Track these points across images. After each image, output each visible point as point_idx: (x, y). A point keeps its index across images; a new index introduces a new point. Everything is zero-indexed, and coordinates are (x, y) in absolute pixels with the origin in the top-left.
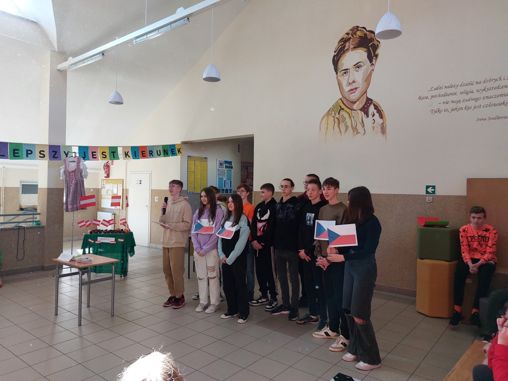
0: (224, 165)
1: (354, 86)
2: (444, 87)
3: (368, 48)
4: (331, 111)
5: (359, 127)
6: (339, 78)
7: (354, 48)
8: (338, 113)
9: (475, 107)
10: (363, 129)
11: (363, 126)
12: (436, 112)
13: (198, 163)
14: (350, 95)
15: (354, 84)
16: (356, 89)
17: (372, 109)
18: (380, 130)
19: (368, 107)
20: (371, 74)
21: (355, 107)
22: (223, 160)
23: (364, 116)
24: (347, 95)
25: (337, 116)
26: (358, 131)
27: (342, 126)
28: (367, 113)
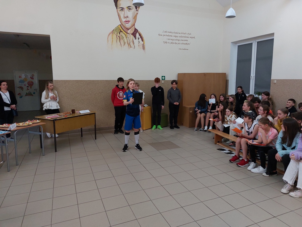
2: (168, 32)
4: (114, 31)
5: (132, 44)
6: (119, 12)
8: (119, 33)
9: (178, 44)
10: (133, 45)
11: (134, 44)
12: (165, 43)
15: (127, 18)
16: (129, 21)
17: (137, 35)
18: (142, 47)
19: (136, 33)
20: (136, 15)
21: (129, 32)
23: (134, 38)
25: (118, 35)
26: (131, 46)
27: (122, 41)
28: (135, 37)
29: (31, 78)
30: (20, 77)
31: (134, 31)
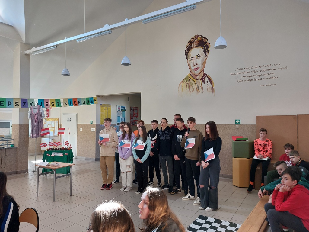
0: (121, 109)
1: (197, 67)
2: (243, 69)
3: (203, 46)
5: (200, 89)
6: (189, 62)
7: (196, 46)
9: (259, 79)
10: (202, 90)
11: (202, 88)
12: (239, 81)
13: (106, 108)
14: (194, 71)
15: (196, 65)
16: (198, 68)
17: (206, 79)
18: (211, 90)
19: (204, 78)
20: (205, 60)
21: (197, 78)
22: (120, 106)
24: (193, 72)
25: (188, 82)
27: (191, 88)
28: (204, 82)
31: (203, 76)
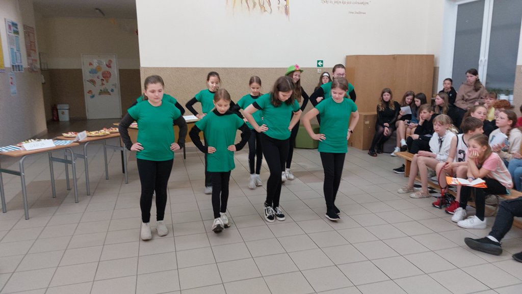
0: (12, 29)
5: (266, 5)
9: (348, 3)
10: (270, 8)
11: (270, 5)
12: (324, 2)
18: (284, 11)
22: (10, 21)
26: (266, 9)
29: (107, 65)
30: (91, 64)
